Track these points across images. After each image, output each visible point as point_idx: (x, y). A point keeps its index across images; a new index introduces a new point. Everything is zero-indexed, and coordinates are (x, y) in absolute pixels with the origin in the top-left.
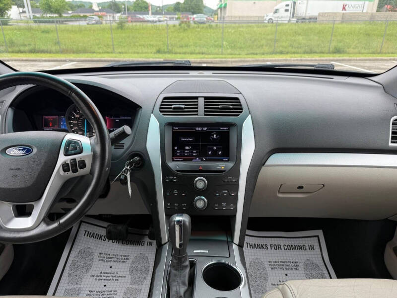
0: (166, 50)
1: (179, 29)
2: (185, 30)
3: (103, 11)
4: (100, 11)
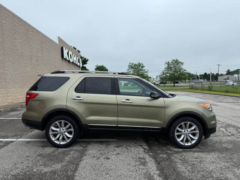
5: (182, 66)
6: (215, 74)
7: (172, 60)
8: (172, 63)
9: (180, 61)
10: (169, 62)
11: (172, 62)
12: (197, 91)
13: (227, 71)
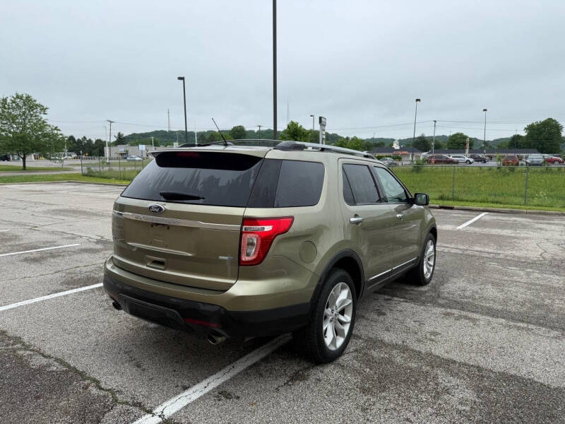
0: (451, 197)
1: (497, 173)
2: (505, 174)
3: (404, 150)
4: (401, 149)
5: (42, 115)
6: (94, 141)
7: (15, 96)
8: (14, 105)
9: (37, 103)
10: (5, 100)
11: (13, 102)
12: (106, 181)
13: (117, 135)
